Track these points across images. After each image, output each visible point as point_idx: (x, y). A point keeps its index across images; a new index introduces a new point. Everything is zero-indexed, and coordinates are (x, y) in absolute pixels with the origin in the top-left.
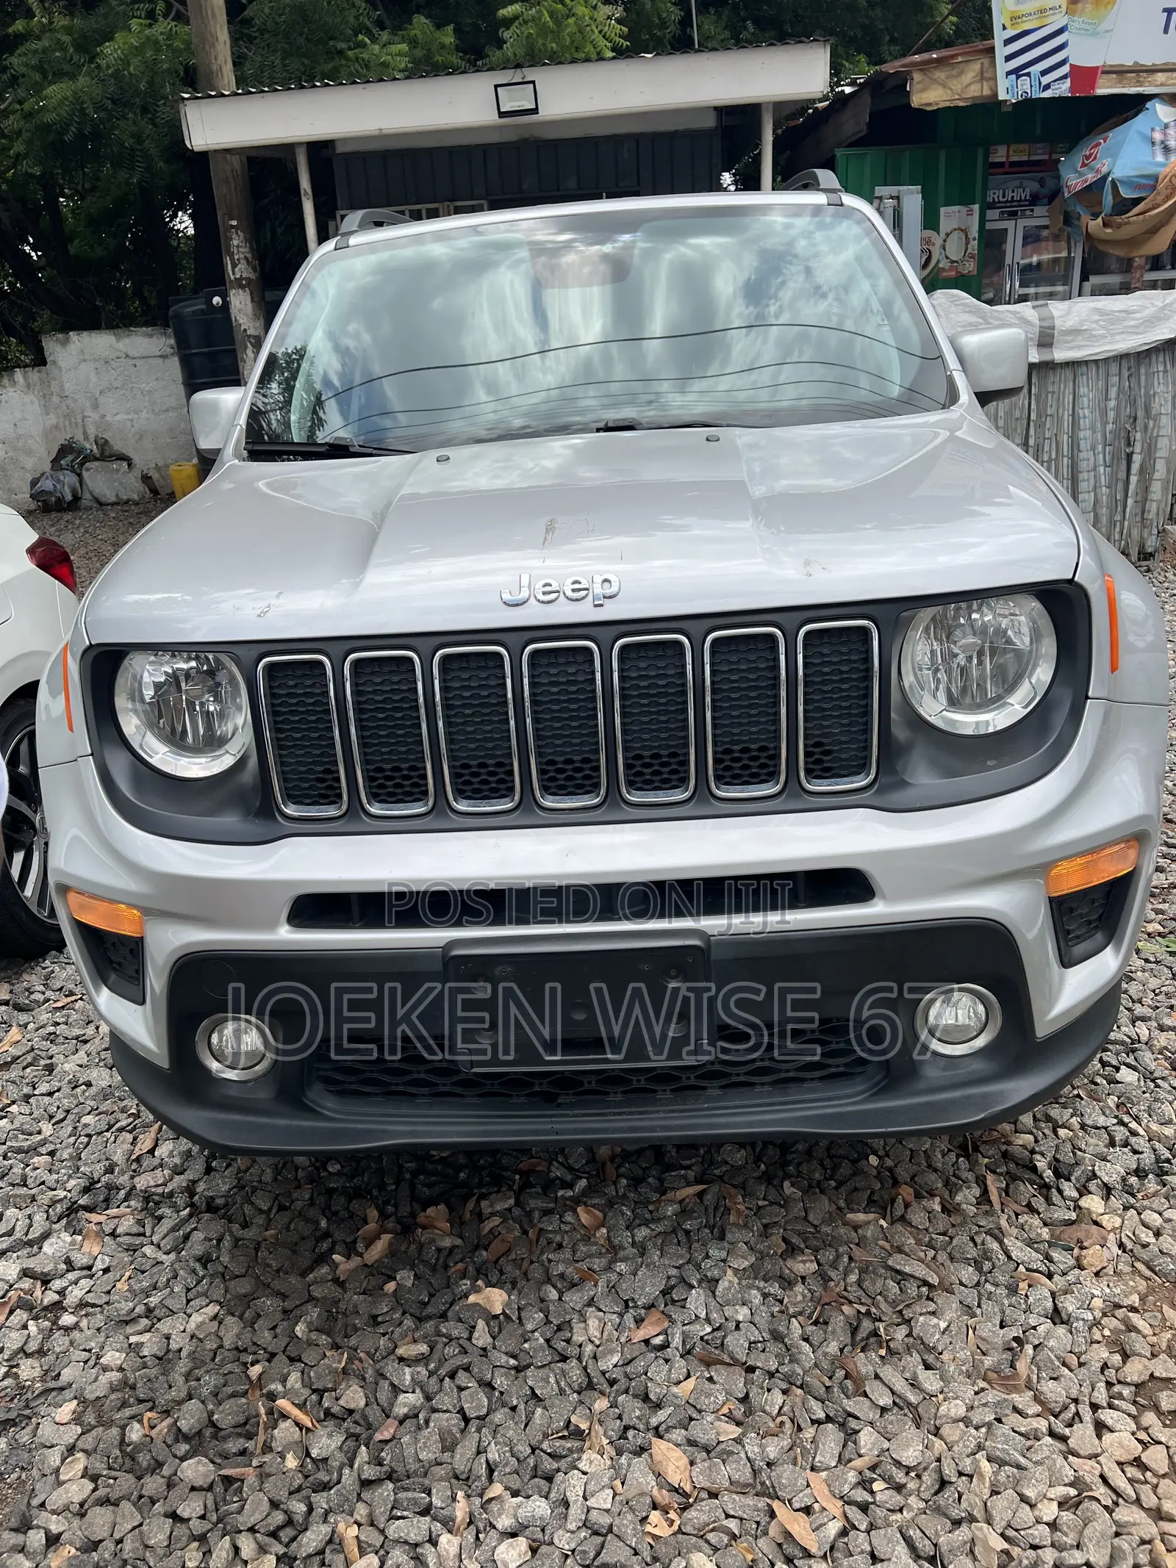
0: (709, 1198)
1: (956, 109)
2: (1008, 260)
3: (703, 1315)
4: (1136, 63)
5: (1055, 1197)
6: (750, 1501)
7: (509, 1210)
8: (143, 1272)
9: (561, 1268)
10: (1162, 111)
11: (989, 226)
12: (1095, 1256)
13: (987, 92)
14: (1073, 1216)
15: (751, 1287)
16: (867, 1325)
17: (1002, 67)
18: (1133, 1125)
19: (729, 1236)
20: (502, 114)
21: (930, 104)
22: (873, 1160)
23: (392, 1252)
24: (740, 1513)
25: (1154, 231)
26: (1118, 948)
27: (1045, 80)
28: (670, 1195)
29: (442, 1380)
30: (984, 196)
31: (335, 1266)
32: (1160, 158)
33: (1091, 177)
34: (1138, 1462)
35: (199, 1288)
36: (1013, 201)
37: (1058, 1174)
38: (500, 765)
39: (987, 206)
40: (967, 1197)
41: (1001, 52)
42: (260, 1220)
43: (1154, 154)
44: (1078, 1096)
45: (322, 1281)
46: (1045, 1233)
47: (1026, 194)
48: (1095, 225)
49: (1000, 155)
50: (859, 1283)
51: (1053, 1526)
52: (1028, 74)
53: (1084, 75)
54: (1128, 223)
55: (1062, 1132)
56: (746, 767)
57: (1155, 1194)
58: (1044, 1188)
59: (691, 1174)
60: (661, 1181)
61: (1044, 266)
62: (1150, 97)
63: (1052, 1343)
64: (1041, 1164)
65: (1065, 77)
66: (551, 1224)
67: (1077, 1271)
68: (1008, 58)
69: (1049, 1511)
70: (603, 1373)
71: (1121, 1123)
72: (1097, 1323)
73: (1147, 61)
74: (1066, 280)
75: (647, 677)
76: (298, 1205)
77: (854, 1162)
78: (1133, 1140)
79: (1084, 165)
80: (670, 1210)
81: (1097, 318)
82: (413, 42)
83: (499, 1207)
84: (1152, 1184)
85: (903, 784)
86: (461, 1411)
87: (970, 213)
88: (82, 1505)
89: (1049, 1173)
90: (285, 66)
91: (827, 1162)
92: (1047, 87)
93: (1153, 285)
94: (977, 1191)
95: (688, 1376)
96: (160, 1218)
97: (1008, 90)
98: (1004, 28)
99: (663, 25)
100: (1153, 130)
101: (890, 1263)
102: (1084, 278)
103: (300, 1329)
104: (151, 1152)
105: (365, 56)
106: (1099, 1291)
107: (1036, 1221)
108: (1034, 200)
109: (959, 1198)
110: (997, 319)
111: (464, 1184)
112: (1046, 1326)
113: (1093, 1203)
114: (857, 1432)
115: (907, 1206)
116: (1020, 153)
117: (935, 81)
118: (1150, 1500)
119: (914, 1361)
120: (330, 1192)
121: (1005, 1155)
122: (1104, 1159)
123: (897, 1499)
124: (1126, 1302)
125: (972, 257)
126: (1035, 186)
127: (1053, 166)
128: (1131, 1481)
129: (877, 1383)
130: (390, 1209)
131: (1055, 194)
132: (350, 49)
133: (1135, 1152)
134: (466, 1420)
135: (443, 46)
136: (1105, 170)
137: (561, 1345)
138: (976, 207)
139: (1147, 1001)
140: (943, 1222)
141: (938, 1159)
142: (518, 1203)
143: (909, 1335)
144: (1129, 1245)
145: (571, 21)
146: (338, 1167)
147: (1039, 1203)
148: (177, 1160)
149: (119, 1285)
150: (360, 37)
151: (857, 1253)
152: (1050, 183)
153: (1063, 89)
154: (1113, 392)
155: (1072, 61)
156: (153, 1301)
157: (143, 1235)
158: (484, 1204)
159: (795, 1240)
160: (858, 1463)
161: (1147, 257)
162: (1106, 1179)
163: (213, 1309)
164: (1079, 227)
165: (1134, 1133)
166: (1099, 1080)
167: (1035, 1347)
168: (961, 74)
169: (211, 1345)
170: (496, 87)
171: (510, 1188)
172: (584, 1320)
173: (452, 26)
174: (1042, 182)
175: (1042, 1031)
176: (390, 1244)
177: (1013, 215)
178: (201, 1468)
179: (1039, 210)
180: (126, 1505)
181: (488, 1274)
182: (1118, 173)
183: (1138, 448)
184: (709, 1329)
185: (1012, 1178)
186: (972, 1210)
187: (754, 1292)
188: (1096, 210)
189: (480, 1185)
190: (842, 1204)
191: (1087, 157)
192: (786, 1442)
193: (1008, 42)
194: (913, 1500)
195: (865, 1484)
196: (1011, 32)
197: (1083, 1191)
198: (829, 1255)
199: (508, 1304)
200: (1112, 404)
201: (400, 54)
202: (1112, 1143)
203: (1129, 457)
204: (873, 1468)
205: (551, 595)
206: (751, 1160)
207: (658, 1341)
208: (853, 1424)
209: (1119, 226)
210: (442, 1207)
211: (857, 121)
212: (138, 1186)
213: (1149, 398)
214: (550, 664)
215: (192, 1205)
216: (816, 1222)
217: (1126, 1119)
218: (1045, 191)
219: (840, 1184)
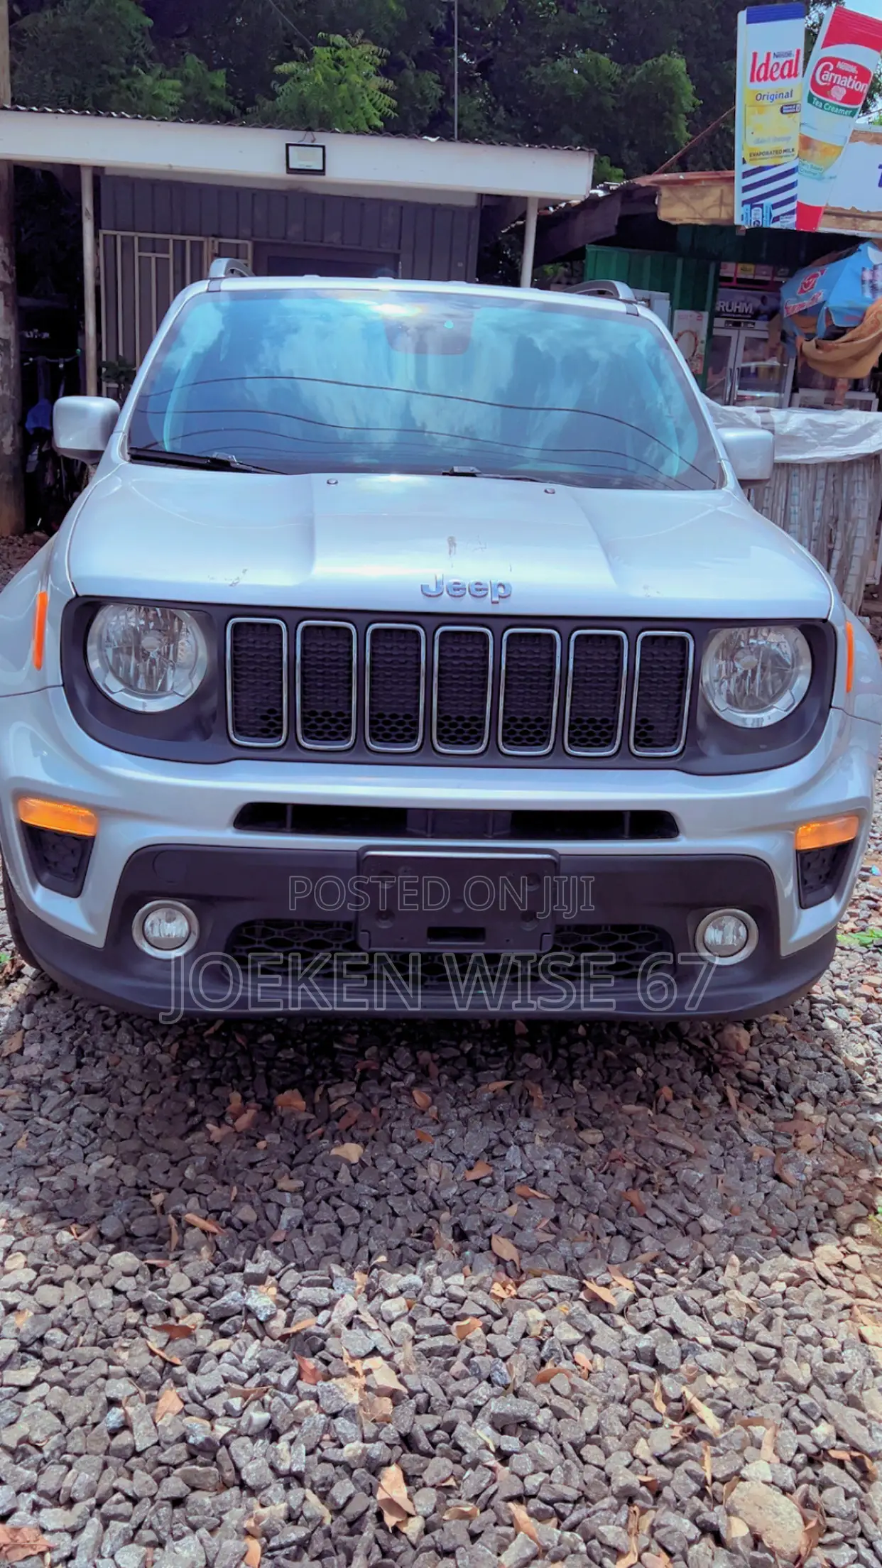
0: (514, 1091)
1: (695, 226)
2: (730, 364)
3: (518, 1166)
4: (853, 208)
5: (778, 1104)
6: (567, 1279)
7: (353, 1096)
8: (37, 1136)
9: (403, 1133)
10: (872, 253)
11: (715, 332)
12: (806, 1141)
13: (724, 216)
14: (791, 1116)
15: (553, 1147)
16: (643, 1176)
17: (739, 196)
18: (835, 1057)
19: (534, 1116)
20: (290, 171)
21: (674, 219)
22: (639, 1071)
23: (255, 1123)
24: (558, 1287)
25: (857, 358)
26: (839, 899)
27: (776, 212)
28: (484, 1087)
29: (318, 1203)
30: (713, 306)
31: (209, 1133)
32: (868, 295)
33: (807, 303)
34: (842, 1265)
35: (93, 1145)
36: (737, 313)
37: (779, 1088)
38: (407, 717)
39: (714, 315)
40: (712, 1100)
41: (740, 182)
42: (136, 1100)
43: (863, 291)
44: (793, 1038)
45: (200, 1142)
46: (771, 1125)
47: (749, 309)
48: (809, 347)
49: (729, 270)
50: (635, 1149)
51: (784, 1295)
52: (761, 206)
53: (808, 213)
54: (837, 348)
55: (781, 1061)
56: (590, 734)
57: (851, 1102)
58: (769, 1098)
59: (499, 1073)
60: (475, 1079)
61: (761, 372)
62: (863, 240)
63: (778, 1192)
64: (767, 1081)
65: (791, 213)
66: (389, 1104)
67: (793, 1150)
68: (746, 189)
69: (781, 1287)
70: (445, 1201)
71: (826, 1056)
72: (808, 1183)
73: (863, 208)
74: (778, 388)
75: (525, 659)
76: (166, 1091)
77: (625, 1072)
78: (835, 1067)
79: (802, 291)
80: (486, 1096)
81: (809, 428)
82: (186, 80)
83: (343, 1093)
84: (849, 1096)
85: (701, 755)
86: (339, 1221)
87: (700, 319)
88: (31, 1284)
89: (773, 1087)
90: (55, 82)
91: (605, 1073)
92: (777, 219)
93: (852, 405)
94: (719, 1098)
95: (511, 1204)
96: (44, 1098)
97: (743, 218)
98: (744, 162)
99: (425, 100)
100: (864, 269)
101: (658, 1137)
102: (795, 390)
103: (189, 1173)
104: (21, 1051)
105: (138, 85)
106: (810, 1163)
107: (764, 1118)
108: (756, 315)
109: (706, 1101)
110: (725, 417)
111: (311, 1076)
112: (772, 1182)
113: (806, 1108)
114: (640, 1240)
115: (667, 1103)
116: (748, 271)
117: (680, 200)
118: (849, 1285)
119: (679, 1197)
120: (194, 1082)
121: (739, 1076)
122: (814, 1079)
123: (671, 1279)
124: (830, 1170)
125: (699, 358)
126: (758, 303)
127: (775, 287)
128: (837, 1275)
129: (654, 1210)
130: (250, 1093)
131: (773, 313)
132: (123, 77)
133: (837, 1076)
134: (343, 1228)
135: (213, 87)
136: (820, 299)
137: (410, 1182)
138: (706, 314)
139: (844, 975)
140: (694, 1115)
141: (688, 1076)
142: (358, 1090)
143: (676, 1183)
144: (832, 1135)
145: (344, 86)
146: (198, 1063)
147: (765, 1107)
148: (49, 1058)
149: (20, 1143)
150: (135, 68)
151: (632, 1131)
152: (771, 303)
153: (790, 223)
154: (820, 494)
155: (800, 199)
156: (54, 1153)
157: (30, 1109)
158: (331, 1091)
159: (585, 1121)
160: (642, 1257)
161: (849, 380)
162: (815, 1092)
163: (109, 1160)
164: (794, 345)
165: (835, 1063)
166: (809, 1027)
167: (766, 1195)
168: (703, 197)
169: (114, 1183)
170: (288, 145)
171: (351, 1080)
172: (425, 1167)
173: (224, 71)
174: (763, 299)
175: (785, 951)
176: (254, 1117)
177: (737, 324)
178: (128, 1259)
179: (760, 324)
180: (70, 1285)
181: (340, 1137)
182: (833, 303)
183: (838, 545)
184: (524, 1175)
185: (744, 1090)
186: (717, 1110)
187: (557, 1150)
188: (810, 331)
189: (324, 1078)
190: (618, 1098)
191: (806, 285)
192: (590, 1245)
193: (746, 174)
194: (683, 1279)
195: (649, 1270)
196: (749, 167)
197: (799, 1099)
198: (610, 1131)
199: (364, 1154)
200: (818, 504)
201: (173, 89)
202: (819, 1069)
203: (830, 552)
204: (654, 1260)
205: (457, 590)
206: (545, 1065)
207: (487, 1180)
208: (637, 1234)
209: (829, 350)
210: (296, 1091)
211: (607, 223)
212: (15, 1076)
213: (851, 502)
214: (455, 643)
215: (70, 1089)
216: (599, 1110)
217: (830, 1054)
218: (765, 308)
219: (614, 1087)
